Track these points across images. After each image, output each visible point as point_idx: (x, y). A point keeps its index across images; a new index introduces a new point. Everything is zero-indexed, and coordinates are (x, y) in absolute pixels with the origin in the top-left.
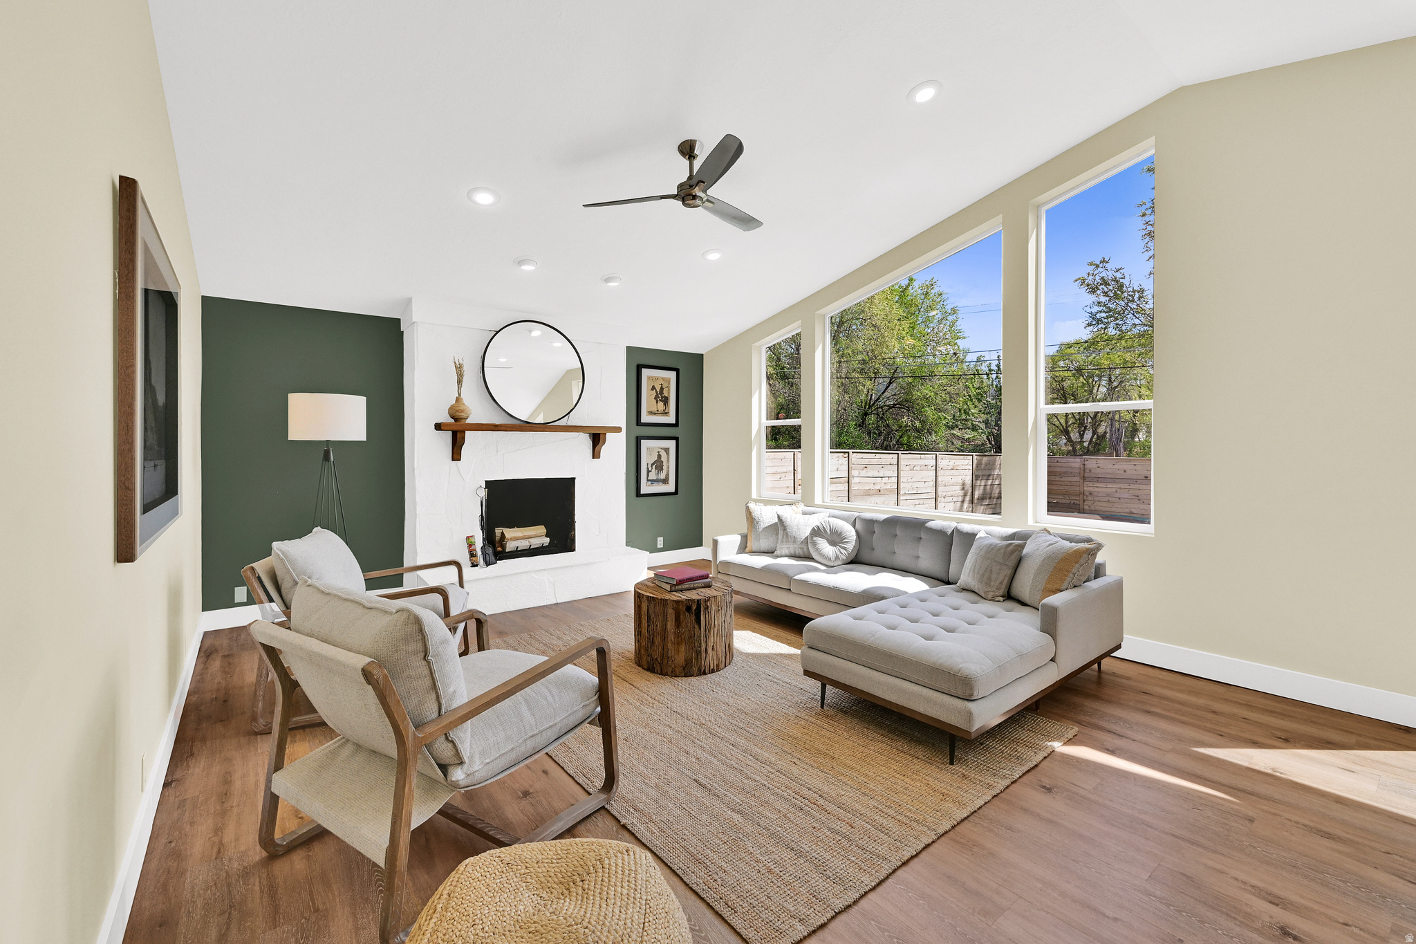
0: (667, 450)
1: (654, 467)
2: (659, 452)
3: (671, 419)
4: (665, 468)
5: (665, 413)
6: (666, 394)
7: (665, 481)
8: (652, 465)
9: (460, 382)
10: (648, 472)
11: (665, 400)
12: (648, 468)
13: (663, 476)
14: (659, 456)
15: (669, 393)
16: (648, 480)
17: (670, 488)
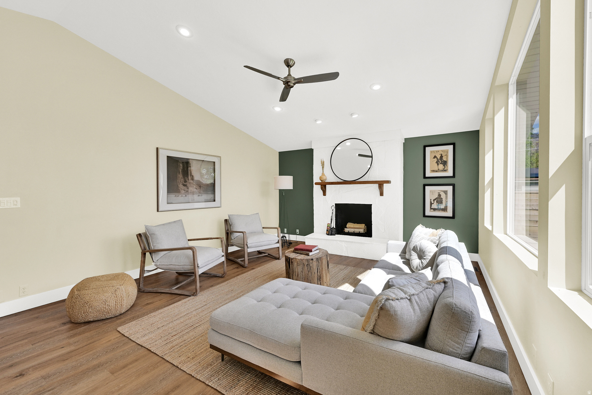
0: (446, 192)
1: (435, 201)
2: (439, 193)
3: (450, 173)
4: (444, 202)
5: (445, 170)
6: (444, 159)
7: (445, 209)
8: (434, 200)
9: (323, 167)
10: (431, 204)
11: (445, 163)
12: (431, 202)
13: (442, 206)
14: (440, 195)
15: (447, 158)
16: (431, 209)
17: (449, 213)
